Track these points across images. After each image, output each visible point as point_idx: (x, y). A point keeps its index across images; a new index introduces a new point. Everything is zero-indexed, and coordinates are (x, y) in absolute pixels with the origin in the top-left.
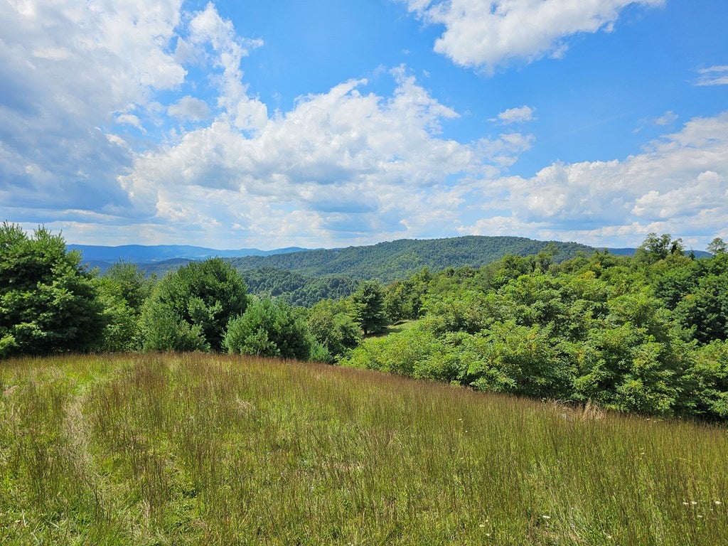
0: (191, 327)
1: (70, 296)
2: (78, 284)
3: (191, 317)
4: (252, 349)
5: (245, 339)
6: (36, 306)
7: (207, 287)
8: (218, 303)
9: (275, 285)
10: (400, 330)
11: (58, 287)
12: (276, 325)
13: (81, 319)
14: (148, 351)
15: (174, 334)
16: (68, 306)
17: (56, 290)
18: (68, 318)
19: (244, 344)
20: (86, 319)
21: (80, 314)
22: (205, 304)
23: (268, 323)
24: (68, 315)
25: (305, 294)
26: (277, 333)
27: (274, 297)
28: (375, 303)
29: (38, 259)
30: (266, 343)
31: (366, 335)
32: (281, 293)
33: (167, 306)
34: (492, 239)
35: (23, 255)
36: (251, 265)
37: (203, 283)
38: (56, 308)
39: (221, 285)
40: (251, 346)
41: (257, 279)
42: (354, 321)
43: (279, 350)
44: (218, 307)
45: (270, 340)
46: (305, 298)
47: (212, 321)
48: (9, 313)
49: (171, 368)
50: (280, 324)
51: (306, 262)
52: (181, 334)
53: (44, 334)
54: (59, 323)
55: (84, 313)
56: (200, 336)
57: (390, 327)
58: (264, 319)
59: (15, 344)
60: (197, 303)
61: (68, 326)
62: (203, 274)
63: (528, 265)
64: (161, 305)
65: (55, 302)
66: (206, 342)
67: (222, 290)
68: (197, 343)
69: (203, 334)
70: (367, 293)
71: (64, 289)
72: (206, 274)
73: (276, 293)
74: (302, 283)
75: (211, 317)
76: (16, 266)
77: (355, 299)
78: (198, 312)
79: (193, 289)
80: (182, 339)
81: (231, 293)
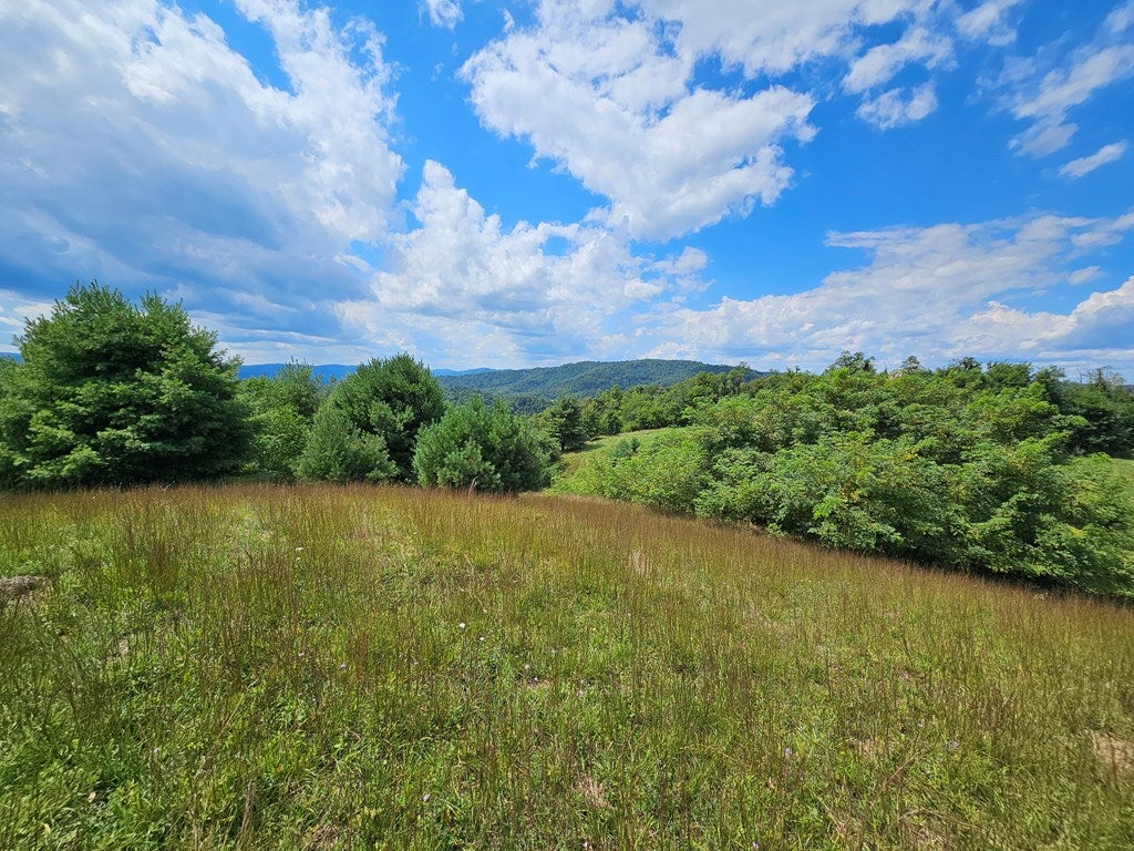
1: (187, 391)
2: (204, 376)
3: (374, 427)
4: (457, 473)
5: (445, 456)
6: (137, 405)
7: (394, 390)
8: (409, 409)
10: (598, 446)
11: (170, 377)
12: (492, 435)
13: (210, 426)
15: (342, 448)
16: (187, 407)
17: (165, 381)
18: (188, 423)
19: (443, 465)
20: (217, 425)
21: (207, 418)
22: (393, 410)
23: (480, 432)
24: (187, 418)
26: (493, 449)
28: (573, 418)
29: (141, 337)
30: (478, 464)
31: (564, 451)
33: (343, 412)
34: (668, 362)
35: (116, 331)
37: (388, 384)
38: (166, 409)
39: (411, 388)
40: (455, 469)
42: (552, 436)
43: (499, 475)
44: (409, 414)
45: (484, 459)
47: (401, 432)
48: (91, 415)
50: (499, 433)
51: (496, 382)
52: (354, 448)
53: (146, 446)
54: (173, 430)
56: (381, 451)
57: (588, 442)
58: (473, 425)
59: (98, 461)
60: (382, 409)
61: (190, 435)
62: (389, 373)
63: (719, 382)
64: (338, 411)
65: (164, 400)
66: (389, 460)
67: (413, 394)
68: (376, 461)
69: (385, 449)
70: (565, 408)
71: (178, 380)
72: (392, 372)
75: (400, 427)
76: (105, 346)
77: (552, 413)
78: (382, 419)
79: (376, 392)
80: (356, 454)
81: (424, 398)
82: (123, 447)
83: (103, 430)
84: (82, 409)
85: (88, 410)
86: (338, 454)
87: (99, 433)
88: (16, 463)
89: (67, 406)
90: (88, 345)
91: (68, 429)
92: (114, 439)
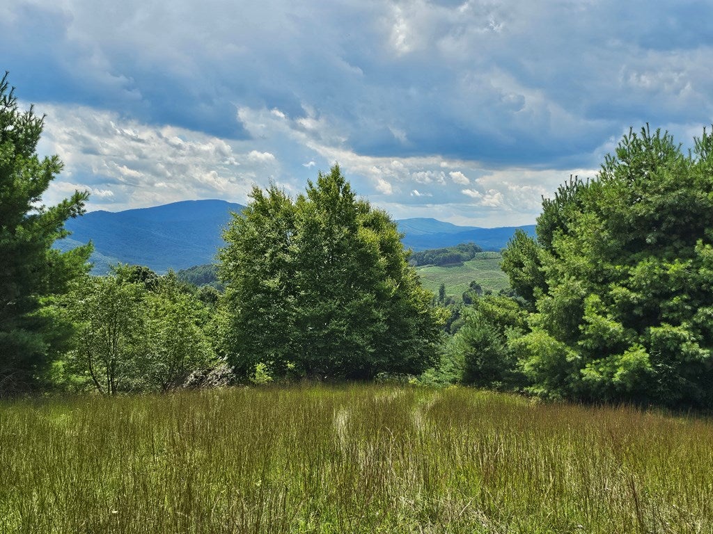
82: (678, 350)
83: (658, 325)
84: (633, 295)
85: (639, 296)
87: (653, 330)
88: (569, 359)
89: (617, 291)
90: (640, 209)
91: (616, 320)
92: (668, 339)
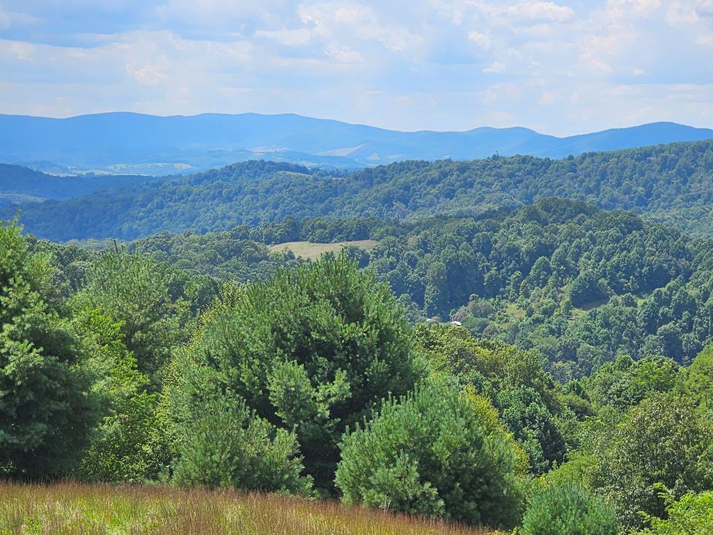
0: (272, 436)
1: (36, 358)
2: (50, 331)
3: (276, 409)
5: (372, 474)
7: (314, 335)
8: (341, 376)
9: (586, 267)
11: (12, 336)
13: (54, 407)
14: (181, 484)
15: (236, 452)
16: (32, 376)
17: (9, 343)
18: (30, 402)
19: (369, 486)
20: (63, 406)
21: (51, 394)
22: (311, 377)
24: (30, 396)
25: (692, 307)
26: (439, 466)
27: (580, 314)
30: (413, 485)
32: (604, 299)
33: (221, 376)
36: (503, 189)
37: (304, 322)
39: (350, 330)
40: (384, 491)
41: (524, 245)
43: (442, 503)
44: (340, 386)
45: (422, 480)
46: (691, 323)
47: (324, 421)
49: (229, 517)
50: (448, 445)
52: (251, 451)
54: (13, 411)
55: (61, 393)
56: (291, 458)
58: (413, 432)
60: (291, 375)
62: (306, 299)
64: (209, 372)
65: (9, 370)
66: (303, 474)
67: (352, 342)
68: (283, 473)
69: (298, 456)
71: (26, 341)
72: (314, 299)
73: (588, 296)
74: (683, 262)
75: (323, 410)
78: (291, 396)
79: (280, 338)
80: (253, 462)
81: (372, 352)
86: (231, 459)
